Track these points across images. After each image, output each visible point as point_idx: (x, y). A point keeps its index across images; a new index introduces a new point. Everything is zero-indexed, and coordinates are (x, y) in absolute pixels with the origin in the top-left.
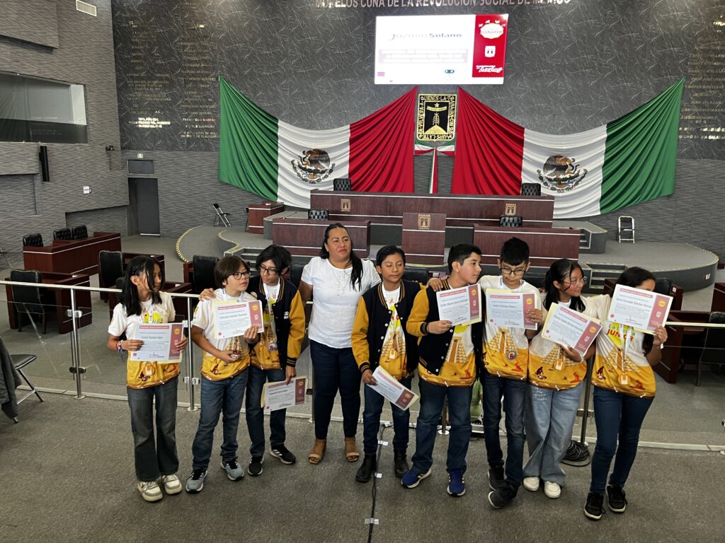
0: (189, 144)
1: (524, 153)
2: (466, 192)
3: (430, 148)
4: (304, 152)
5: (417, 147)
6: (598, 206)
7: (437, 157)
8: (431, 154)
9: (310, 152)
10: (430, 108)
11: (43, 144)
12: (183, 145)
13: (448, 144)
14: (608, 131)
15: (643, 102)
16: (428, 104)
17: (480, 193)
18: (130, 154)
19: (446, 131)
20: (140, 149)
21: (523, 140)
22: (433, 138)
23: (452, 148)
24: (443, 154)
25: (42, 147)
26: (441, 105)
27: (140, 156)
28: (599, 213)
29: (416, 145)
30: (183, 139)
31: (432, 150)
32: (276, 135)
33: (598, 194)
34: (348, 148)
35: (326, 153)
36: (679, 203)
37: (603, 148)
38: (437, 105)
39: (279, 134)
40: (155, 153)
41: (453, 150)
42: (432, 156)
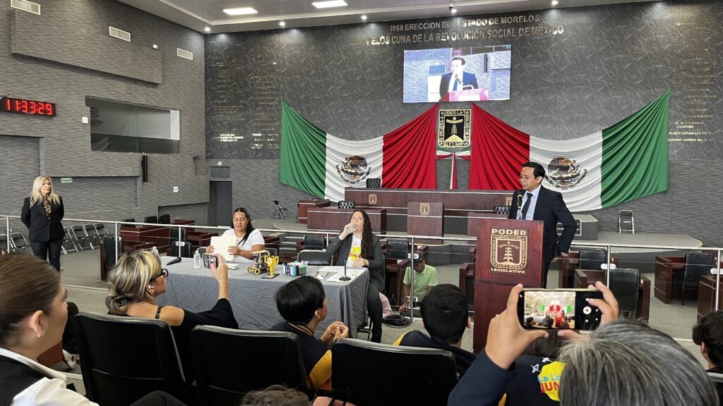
0: (257, 153)
1: (530, 156)
2: (481, 188)
3: (449, 153)
4: (346, 159)
5: (439, 153)
6: (599, 201)
7: (455, 160)
8: (450, 158)
9: (351, 158)
10: (448, 121)
11: (145, 154)
12: (252, 155)
13: (464, 150)
14: (603, 136)
15: (633, 112)
16: (447, 118)
17: (492, 189)
18: (212, 162)
19: (463, 139)
20: (219, 158)
21: (528, 146)
22: (451, 145)
23: (468, 153)
24: (461, 158)
25: (144, 156)
26: (458, 118)
27: (220, 164)
28: (601, 207)
29: (437, 151)
30: (253, 150)
31: (451, 155)
32: (325, 146)
33: (599, 190)
34: (382, 154)
35: (364, 159)
36: (675, 198)
37: (600, 150)
38: (455, 118)
39: (326, 144)
40: (230, 161)
41: (469, 154)
42: (451, 160)
